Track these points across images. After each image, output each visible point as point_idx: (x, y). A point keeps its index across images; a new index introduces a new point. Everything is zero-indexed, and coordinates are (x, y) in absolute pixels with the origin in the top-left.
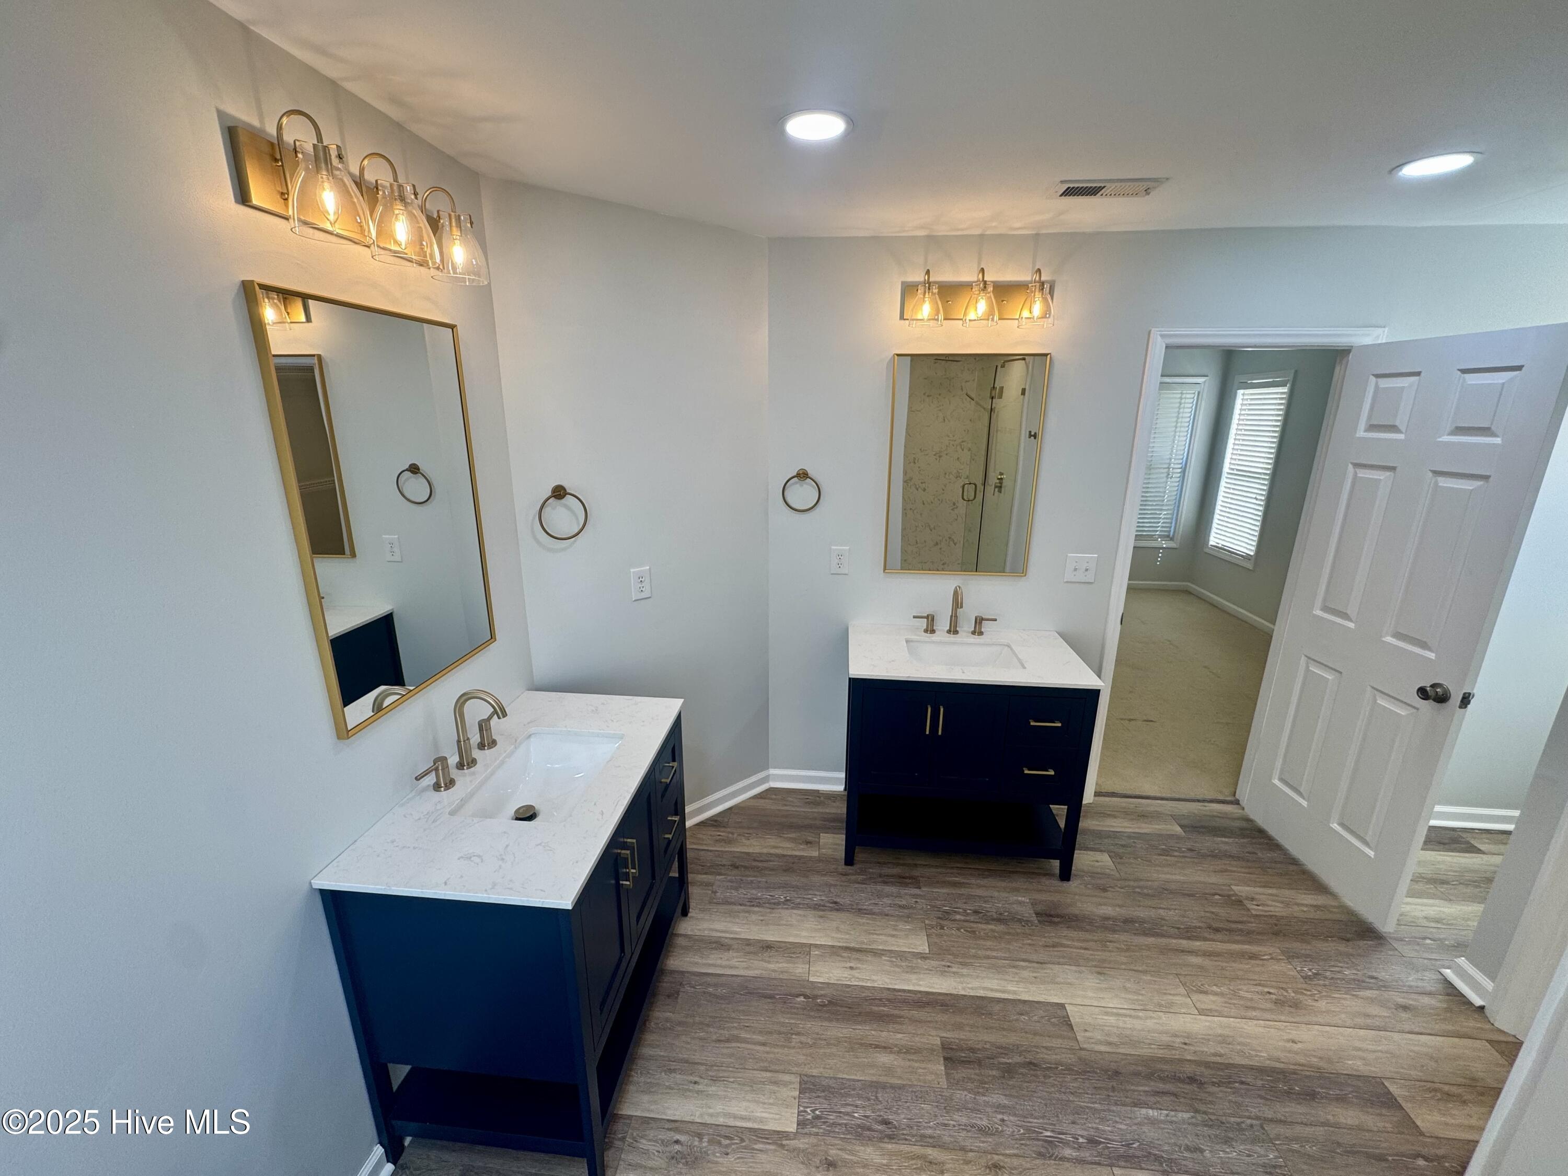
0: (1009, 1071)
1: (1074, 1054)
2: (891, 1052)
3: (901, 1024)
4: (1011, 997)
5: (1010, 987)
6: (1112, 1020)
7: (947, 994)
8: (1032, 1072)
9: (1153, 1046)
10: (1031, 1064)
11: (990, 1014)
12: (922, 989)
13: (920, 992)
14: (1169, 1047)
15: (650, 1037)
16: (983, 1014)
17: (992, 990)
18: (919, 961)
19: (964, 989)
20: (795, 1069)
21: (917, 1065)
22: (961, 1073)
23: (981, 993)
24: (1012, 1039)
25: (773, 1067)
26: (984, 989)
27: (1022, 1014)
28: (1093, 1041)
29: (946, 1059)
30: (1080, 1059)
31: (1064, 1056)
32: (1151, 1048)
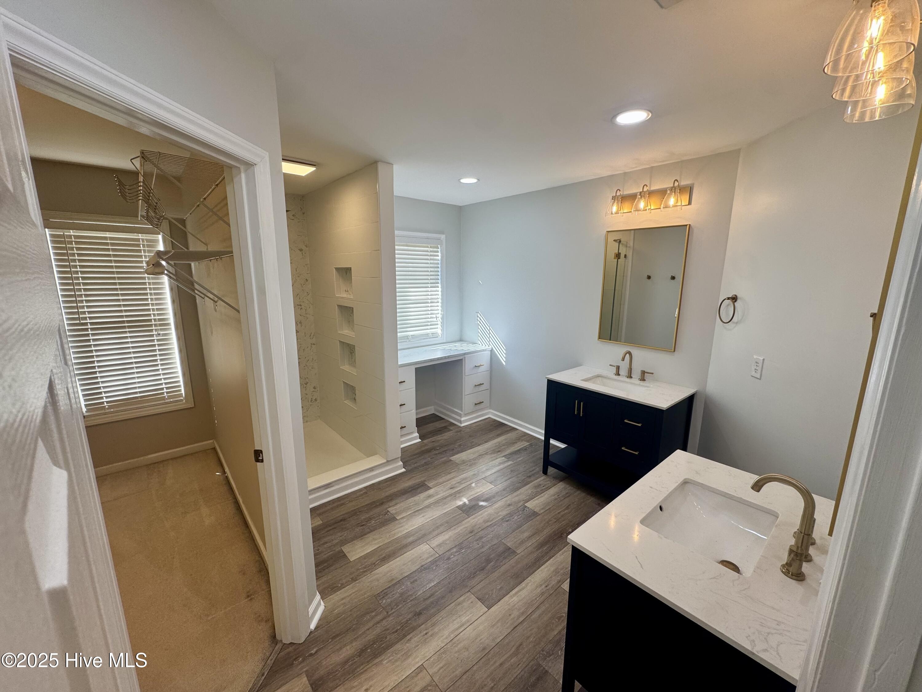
0: (488, 561)
1: (470, 586)
2: (526, 537)
3: (534, 548)
4: (511, 593)
5: (515, 599)
6: (464, 619)
7: (533, 572)
8: (480, 566)
9: (441, 619)
10: (483, 569)
11: (512, 577)
12: (543, 567)
13: (542, 565)
14: (434, 625)
15: (583, 494)
16: (514, 575)
17: (521, 590)
18: (559, 579)
19: (531, 580)
20: (543, 514)
21: (515, 540)
22: (501, 549)
23: (523, 584)
24: (496, 574)
25: (548, 511)
26: (523, 589)
27: (500, 588)
28: (467, 599)
29: (510, 548)
30: (467, 586)
31: (474, 583)
32: (441, 617)
